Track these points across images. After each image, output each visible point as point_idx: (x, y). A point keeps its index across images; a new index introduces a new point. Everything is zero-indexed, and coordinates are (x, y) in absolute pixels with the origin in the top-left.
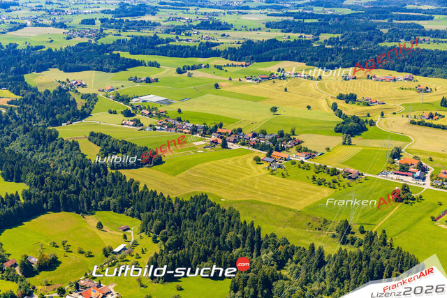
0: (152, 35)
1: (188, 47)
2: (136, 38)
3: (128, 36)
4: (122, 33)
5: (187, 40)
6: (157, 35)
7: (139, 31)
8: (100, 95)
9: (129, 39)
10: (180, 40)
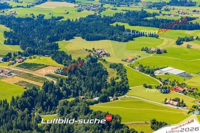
0: (140, 10)
1: (173, 21)
2: (130, 12)
3: (122, 10)
4: (118, 8)
5: (169, 15)
6: (144, 10)
7: (128, 6)
8: (126, 65)
9: (124, 12)
10: (164, 15)
